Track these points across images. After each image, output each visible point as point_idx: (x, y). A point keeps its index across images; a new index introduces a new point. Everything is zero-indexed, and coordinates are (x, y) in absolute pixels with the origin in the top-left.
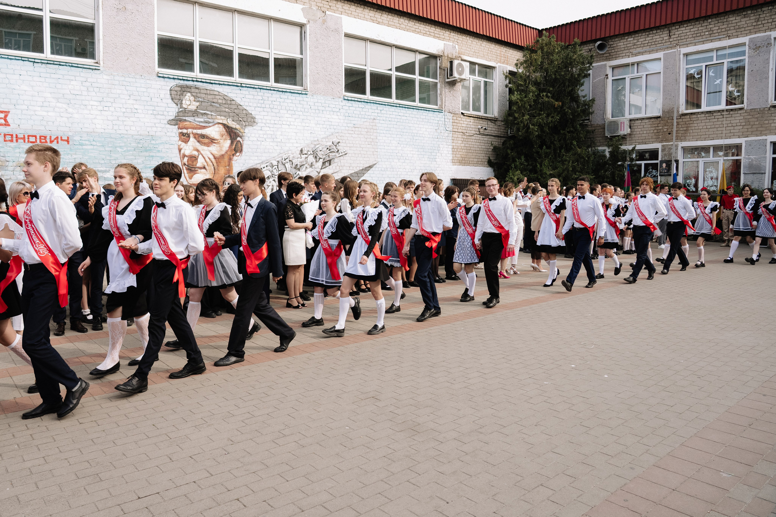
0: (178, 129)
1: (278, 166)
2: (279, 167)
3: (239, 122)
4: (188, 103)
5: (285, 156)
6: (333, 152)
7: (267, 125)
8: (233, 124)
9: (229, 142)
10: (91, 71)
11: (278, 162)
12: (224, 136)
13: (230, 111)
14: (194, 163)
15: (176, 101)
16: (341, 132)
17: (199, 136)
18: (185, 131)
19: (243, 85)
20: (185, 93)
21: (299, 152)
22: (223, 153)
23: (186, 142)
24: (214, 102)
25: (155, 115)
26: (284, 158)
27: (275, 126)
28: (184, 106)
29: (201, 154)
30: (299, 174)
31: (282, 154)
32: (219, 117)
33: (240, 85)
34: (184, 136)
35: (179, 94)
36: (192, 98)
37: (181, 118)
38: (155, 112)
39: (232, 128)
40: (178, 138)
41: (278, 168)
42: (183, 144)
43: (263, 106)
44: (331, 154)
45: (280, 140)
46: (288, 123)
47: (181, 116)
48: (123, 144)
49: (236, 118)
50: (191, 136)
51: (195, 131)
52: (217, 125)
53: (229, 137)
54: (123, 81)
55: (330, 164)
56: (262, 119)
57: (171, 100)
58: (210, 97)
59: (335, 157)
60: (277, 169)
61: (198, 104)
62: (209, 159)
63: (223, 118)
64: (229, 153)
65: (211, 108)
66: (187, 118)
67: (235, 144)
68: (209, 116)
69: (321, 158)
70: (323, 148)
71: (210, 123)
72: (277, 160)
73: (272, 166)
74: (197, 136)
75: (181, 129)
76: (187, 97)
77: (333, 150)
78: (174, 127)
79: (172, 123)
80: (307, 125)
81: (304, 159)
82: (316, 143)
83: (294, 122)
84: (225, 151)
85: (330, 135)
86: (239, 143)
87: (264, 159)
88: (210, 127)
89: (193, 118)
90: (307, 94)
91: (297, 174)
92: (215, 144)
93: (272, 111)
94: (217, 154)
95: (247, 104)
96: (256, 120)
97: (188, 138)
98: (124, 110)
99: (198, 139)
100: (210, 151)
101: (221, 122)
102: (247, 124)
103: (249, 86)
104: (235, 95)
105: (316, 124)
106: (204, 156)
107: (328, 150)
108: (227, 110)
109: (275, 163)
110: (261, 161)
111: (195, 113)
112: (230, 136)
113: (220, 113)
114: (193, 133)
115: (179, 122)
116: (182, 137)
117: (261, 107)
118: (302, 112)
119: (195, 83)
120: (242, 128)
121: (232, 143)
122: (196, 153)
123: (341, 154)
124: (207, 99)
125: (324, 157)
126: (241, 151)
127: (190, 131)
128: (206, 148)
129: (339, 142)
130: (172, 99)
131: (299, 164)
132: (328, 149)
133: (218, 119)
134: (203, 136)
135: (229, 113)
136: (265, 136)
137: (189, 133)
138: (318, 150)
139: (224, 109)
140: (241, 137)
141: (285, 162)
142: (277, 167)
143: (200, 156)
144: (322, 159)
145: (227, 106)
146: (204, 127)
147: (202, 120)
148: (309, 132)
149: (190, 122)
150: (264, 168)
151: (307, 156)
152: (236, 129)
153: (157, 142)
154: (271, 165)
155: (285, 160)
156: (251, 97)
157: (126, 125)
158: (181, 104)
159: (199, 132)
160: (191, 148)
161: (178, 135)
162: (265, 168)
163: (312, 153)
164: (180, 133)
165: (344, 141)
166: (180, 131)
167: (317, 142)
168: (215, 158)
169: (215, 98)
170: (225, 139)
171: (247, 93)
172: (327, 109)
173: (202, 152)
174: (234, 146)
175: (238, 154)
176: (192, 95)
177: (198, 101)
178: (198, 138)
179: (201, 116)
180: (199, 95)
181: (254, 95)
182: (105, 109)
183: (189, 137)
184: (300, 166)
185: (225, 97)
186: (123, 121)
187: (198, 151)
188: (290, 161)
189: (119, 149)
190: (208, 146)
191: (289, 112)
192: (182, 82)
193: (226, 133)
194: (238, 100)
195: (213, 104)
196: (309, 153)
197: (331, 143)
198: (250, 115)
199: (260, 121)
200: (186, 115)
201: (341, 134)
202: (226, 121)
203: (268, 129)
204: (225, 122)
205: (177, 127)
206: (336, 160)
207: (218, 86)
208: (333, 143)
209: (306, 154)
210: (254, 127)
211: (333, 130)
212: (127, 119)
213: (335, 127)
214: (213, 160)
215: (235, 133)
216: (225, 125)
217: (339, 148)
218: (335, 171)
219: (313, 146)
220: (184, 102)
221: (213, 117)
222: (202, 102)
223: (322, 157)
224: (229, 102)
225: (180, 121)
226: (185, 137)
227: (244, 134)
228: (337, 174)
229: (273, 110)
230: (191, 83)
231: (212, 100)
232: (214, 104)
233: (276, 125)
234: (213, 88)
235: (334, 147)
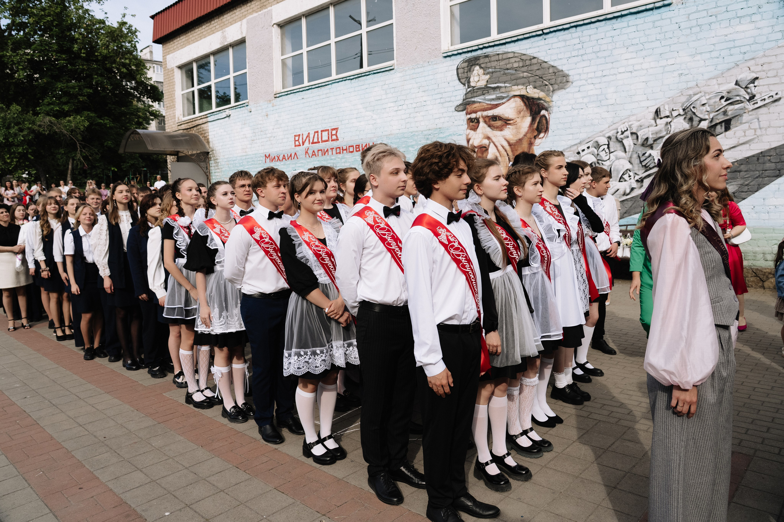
0: (467, 114)
1: (608, 145)
2: (611, 146)
3: (541, 87)
4: (476, 79)
5: (622, 126)
6: (742, 102)
7: (590, 81)
8: (535, 93)
9: (529, 119)
10: (387, 73)
11: (609, 138)
12: (522, 113)
13: (530, 75)
14: (484, 155)
15: (463, 81)
16: (764, 56)
17: (490, 119)
18: (473, 116)
19: (545, 31)
20: (473, 67)
21: (652, 115)
22: (521, 136)
23: (475, 129)
24: (508, 69)
25: (443, 103)
26: (620, 131)
27: (604, 79)
28: (472, 84)
29: (493, 142)
30: (650, 155)
31: (617, 125)
32: (515, 88)
33: (541, 32)
34: (473, 122)
35: (466, 71)
36: (481, 71)
37: (469, 100)
38: (442, 100)
39: (533, 98)
40: (466, 126)
41: (608, 148)
42: (472, 132)
43: (582, 52)
44: (730, 107)
45: (612, 101)
46: (630, 69)
47: (469, 98)
48: (414, 143)
49: (539, 83)
50: (481, 120)
51: (485, 113)
52: (513, 99)
53: (529, 112)
54: (413, 74)
55: (727, 129)
56: (580, 74)
57: (458, 81)
58: (502, 63)
59: (742, 112)
60: (607, 151)
61: (488, 77)
62: (503, 147)
63: (520, 87)
64: (529, 135)
65: (504, 78)
66: (476, 99)
67: (538, 120)
68: (503, 90)
69: (705, 120)
70: (710, 99)
71: (503, 98)
72: (607, 135)
73: (598, 146)
74: (487, 120)
75: (469, 114)
76: (475, 72)
77: (738, 98)
78: (461, 113)
79: (459, 109)
80: (670, 62)
81: (663, 126)
82: (691, 92)
83: (642, 63)
84: (524, 133)
85: (729, 69)
86: (544, 118)
87: (583, 136)
88: (503, 103)
89: (482, 97)
90: (669, 5)
91: (647, 155)
92: (509, 126)
93: (598, 57)
94: (513, 139)
95: (554, 57)
96: (571, 79)
97: (477, 124)
98: (414, 105)
99: (489, 123)
100: (503, 136)
101: (518, 93)
102: (556, 87)
103: (555, 29)
104: (537, 49)
105: (693, 56)
106: (497, 144)
107: (723, 100)
108: (525, 74)
109: (603, 141)
110: (578, 141)
111: (485, 90)
112: (531, 111)
113: (516, 81)
114: (482, 117)
115: (468, 106)
116: (471, 124)
117: (577, 56)
118: (659, 42)
119: (485, 51)
120: (548, 95)
121: (533, 120)
122: (486, 142)
123: (760, 104)
124: (498, 67)
125: (712, 116)
126: (547, 130)
127: (479, 114)
128: (498, 133)
129: (757, 78)
130: (459, 79)
131: (651, 136)
132: (722, 97)
133: (514, 91)
134: (495, 118)
135: (529, 77)
136: (586, 100)
137: (478, 117)
138: (698, 104)
139: (521, 75)
140: (547, 110)
141: (622, 136)
142: (606, 146)
143: (492, 145)
144: (707, 122)
145: (525, 69)
146: (497, 105)
147: (494, 97)
148: (676, 74)
149: (480, 102)
150: (583, 150)
151: (669, 120)
152: (539, 99)
153: (445, 135)
154: (595, 145)
155: (623, 133)
156: (562, 44)
157: (416, 122)
158: (469, 82)
159: (490, 113)
160: (481, 136)
161: (466, 122)
162: (587, 151)
163: (682, 112)
164: (469, 119)
165: (770, 74)
166: (469, 116)
167: (697, 90)
168: (510, 145)
169: (509, 63)
170: (523, 117)
171: (555, 40)
172: (720, 17)
173: (494, 139)
174: (536, 125)
175: (542, 135)
176: (481, 68)
177: (488, 73)
178: (489, 121)
179: (493, 92)
180: (489, 65)
181: (565, 41)
182: (400, 108)
183: (478, 122)
184: (655, 141)
185: (523, 57)
186: (414, 117)
187: (488, 138)
188: (632, 133)
189: (411, 149)
190: (501, 130)
191: (631, 49)
192: (469, 55)
193: (525, 108)
194: (542, 56)
195: (507, 71)
196: (675, 114)
197: (732, 85)
198: (561, 73)
199: (576, 77)
200: (475, 94)
201: (765, 60)
202: (525, 91)
203: (592, 87)
204: (523, 92)
205: (465, 112)
206: (745, 117)
207: (512, 44)
208: (737, 83)
209: (668, 117)
210: (567, 90)
211: (741, 57)
212: (418, 114)
213: (743, 49)
214: (508, 148)
215: (538, 105)
216: (522, 97)
217: (754, 91)
218: (742, 140)
219: (683, 99)
220: (471, 80)
221: (507, 89)
222: (492, 72)
223: (707, 117)
224: (528, 63)
225: (469, 104)
226: (474, 124)
227: (551, 104)
228: (747, 145)
229: (599, 54)
230: (479, 52)
231: (505, 67)
232: (509, 71)
233: (606, 77)
234: (506, 50)
235: (742, 92)
